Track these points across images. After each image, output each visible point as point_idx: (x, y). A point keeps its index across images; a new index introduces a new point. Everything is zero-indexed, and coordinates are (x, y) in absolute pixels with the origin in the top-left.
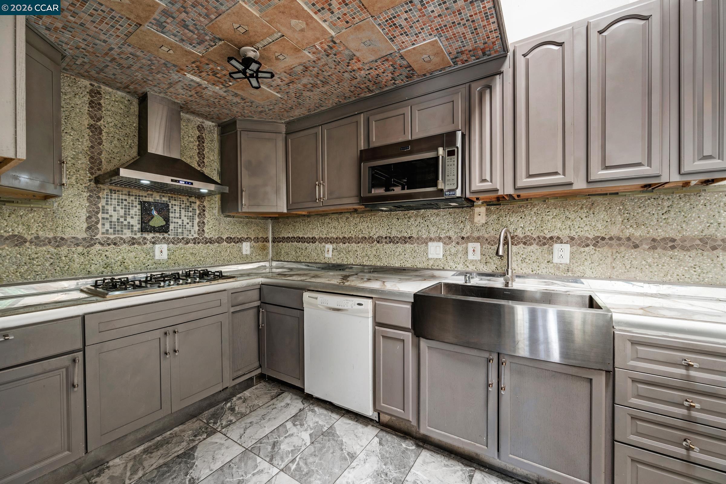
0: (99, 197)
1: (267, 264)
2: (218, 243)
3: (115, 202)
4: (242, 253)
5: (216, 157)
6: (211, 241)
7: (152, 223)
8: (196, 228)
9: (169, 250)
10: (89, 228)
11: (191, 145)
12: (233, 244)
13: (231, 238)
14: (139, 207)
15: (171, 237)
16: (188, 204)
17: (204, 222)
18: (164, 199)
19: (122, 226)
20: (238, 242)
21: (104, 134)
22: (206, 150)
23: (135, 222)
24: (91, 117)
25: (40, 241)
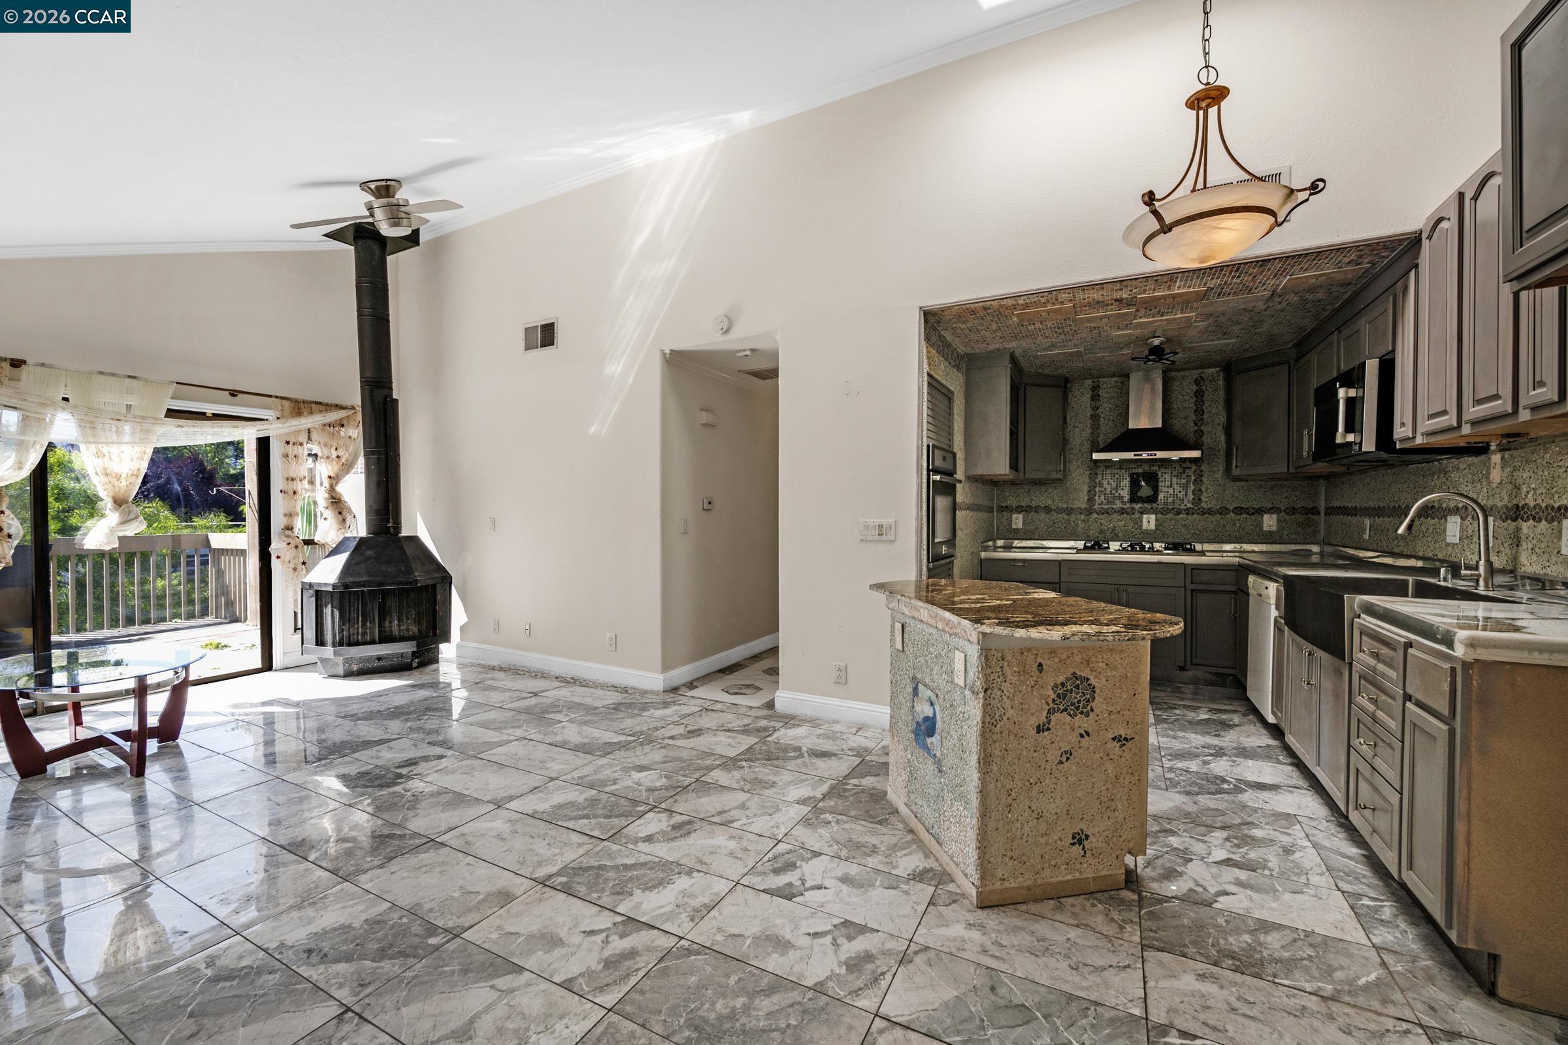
0: (1096, 474)
1: (1315, 548)
2: (1221, 514)
3: (1108, 476)
4: (1261, 529)
5: (1221, 408)
6: (1210, 512)
7: (1139, 494)
8: (1191, 497)
9: (1157, 520)
10: (1089, 500)
11: (1187, 405)
12: (1245, 516)
13: (1242, 508)
14: (1128, 479)
15: (1160, 507)
16: (1181, 470)
17: (1200, 490)
18: (1153, 468)
19: (1115, 497)
20: (1253, 514)
21: (1102, 419)
22: (1207, 404)
23: (1125, 493)
24: (1093, 409)
25: (1059, 511)
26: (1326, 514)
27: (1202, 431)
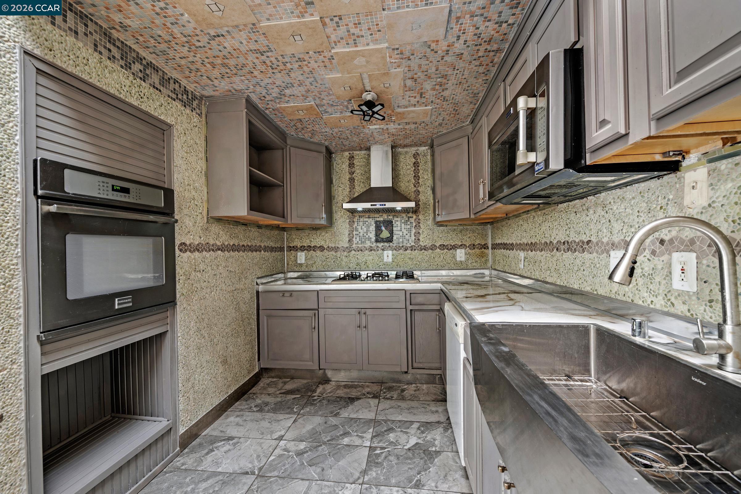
0: (354, 222)
1: (487, 272)
2: (432, 249)
3: (361, 223)
4: (456, 260)
5: (430, 175)
6: (425, 248)
7: (381, 236)
8: (413, 237)
9: (393, 255)
10: (349, 241)
11: (408, 172)
12: (446, 250)
13: (444, 245)
14: (374, 225)
15: (394, 245)
16: (407, 219)
17: (419, 233)
18: (389, 217)
19: (366, 239)
20: (451, 249)
21: (356, 181)
22: (421, 172)
23: (372, 235)
24: (350, 173)
25: (330, 249)
26: (492, 249)
27: (419, 191)
